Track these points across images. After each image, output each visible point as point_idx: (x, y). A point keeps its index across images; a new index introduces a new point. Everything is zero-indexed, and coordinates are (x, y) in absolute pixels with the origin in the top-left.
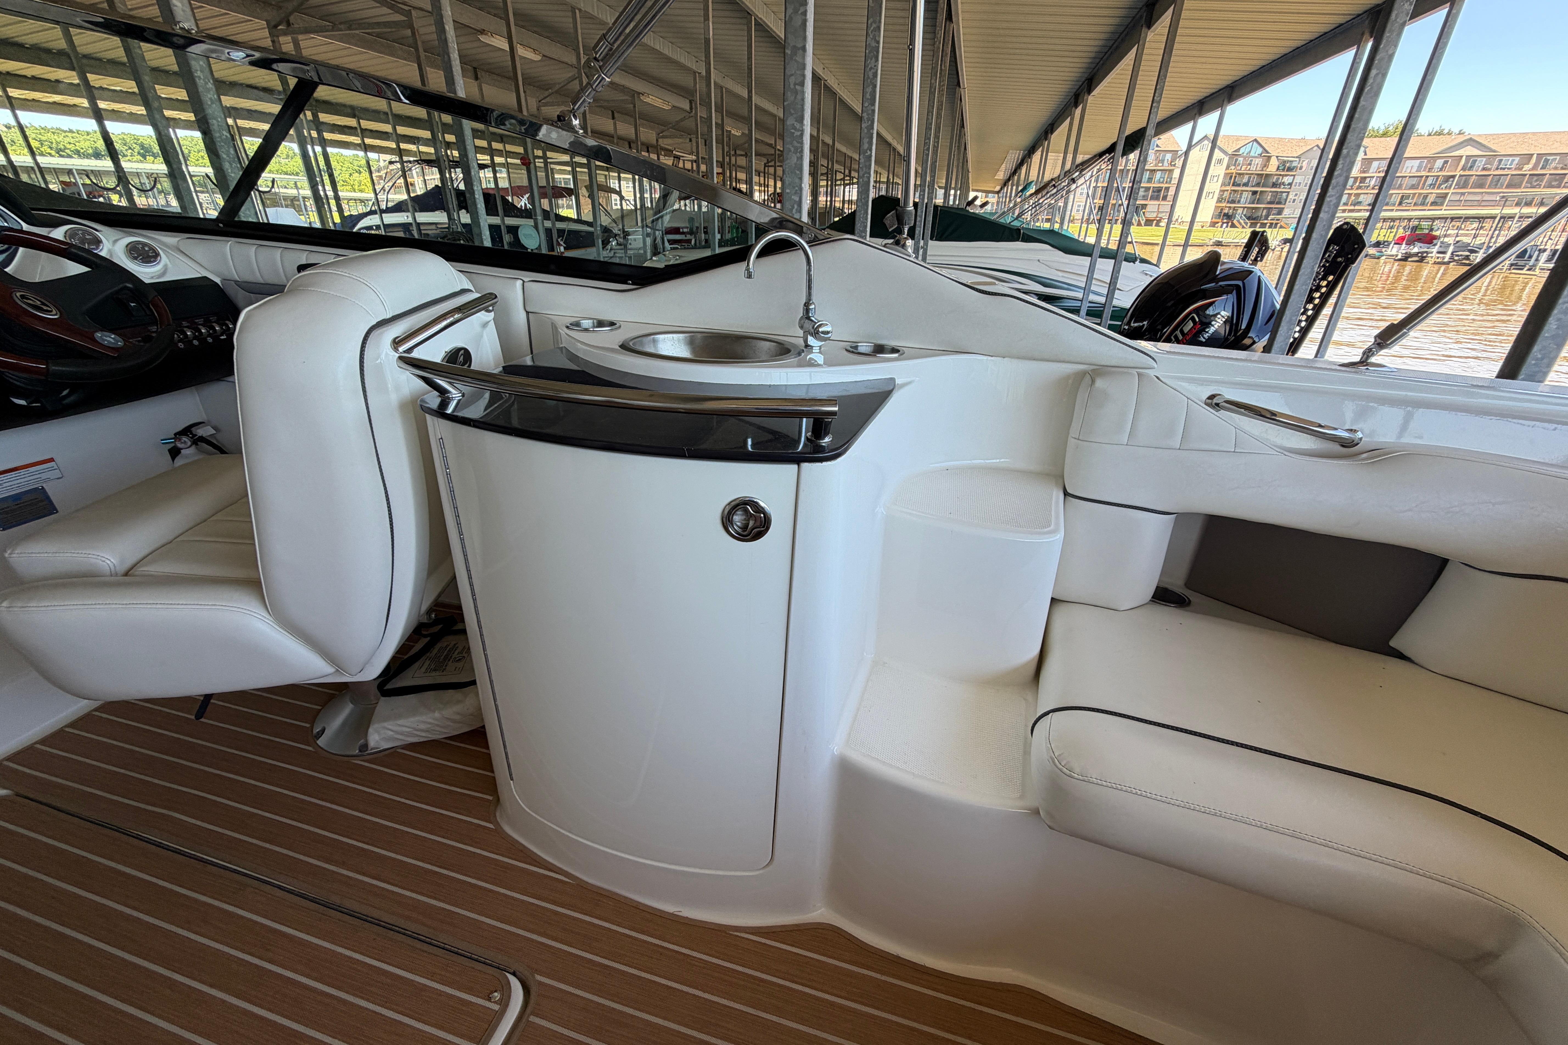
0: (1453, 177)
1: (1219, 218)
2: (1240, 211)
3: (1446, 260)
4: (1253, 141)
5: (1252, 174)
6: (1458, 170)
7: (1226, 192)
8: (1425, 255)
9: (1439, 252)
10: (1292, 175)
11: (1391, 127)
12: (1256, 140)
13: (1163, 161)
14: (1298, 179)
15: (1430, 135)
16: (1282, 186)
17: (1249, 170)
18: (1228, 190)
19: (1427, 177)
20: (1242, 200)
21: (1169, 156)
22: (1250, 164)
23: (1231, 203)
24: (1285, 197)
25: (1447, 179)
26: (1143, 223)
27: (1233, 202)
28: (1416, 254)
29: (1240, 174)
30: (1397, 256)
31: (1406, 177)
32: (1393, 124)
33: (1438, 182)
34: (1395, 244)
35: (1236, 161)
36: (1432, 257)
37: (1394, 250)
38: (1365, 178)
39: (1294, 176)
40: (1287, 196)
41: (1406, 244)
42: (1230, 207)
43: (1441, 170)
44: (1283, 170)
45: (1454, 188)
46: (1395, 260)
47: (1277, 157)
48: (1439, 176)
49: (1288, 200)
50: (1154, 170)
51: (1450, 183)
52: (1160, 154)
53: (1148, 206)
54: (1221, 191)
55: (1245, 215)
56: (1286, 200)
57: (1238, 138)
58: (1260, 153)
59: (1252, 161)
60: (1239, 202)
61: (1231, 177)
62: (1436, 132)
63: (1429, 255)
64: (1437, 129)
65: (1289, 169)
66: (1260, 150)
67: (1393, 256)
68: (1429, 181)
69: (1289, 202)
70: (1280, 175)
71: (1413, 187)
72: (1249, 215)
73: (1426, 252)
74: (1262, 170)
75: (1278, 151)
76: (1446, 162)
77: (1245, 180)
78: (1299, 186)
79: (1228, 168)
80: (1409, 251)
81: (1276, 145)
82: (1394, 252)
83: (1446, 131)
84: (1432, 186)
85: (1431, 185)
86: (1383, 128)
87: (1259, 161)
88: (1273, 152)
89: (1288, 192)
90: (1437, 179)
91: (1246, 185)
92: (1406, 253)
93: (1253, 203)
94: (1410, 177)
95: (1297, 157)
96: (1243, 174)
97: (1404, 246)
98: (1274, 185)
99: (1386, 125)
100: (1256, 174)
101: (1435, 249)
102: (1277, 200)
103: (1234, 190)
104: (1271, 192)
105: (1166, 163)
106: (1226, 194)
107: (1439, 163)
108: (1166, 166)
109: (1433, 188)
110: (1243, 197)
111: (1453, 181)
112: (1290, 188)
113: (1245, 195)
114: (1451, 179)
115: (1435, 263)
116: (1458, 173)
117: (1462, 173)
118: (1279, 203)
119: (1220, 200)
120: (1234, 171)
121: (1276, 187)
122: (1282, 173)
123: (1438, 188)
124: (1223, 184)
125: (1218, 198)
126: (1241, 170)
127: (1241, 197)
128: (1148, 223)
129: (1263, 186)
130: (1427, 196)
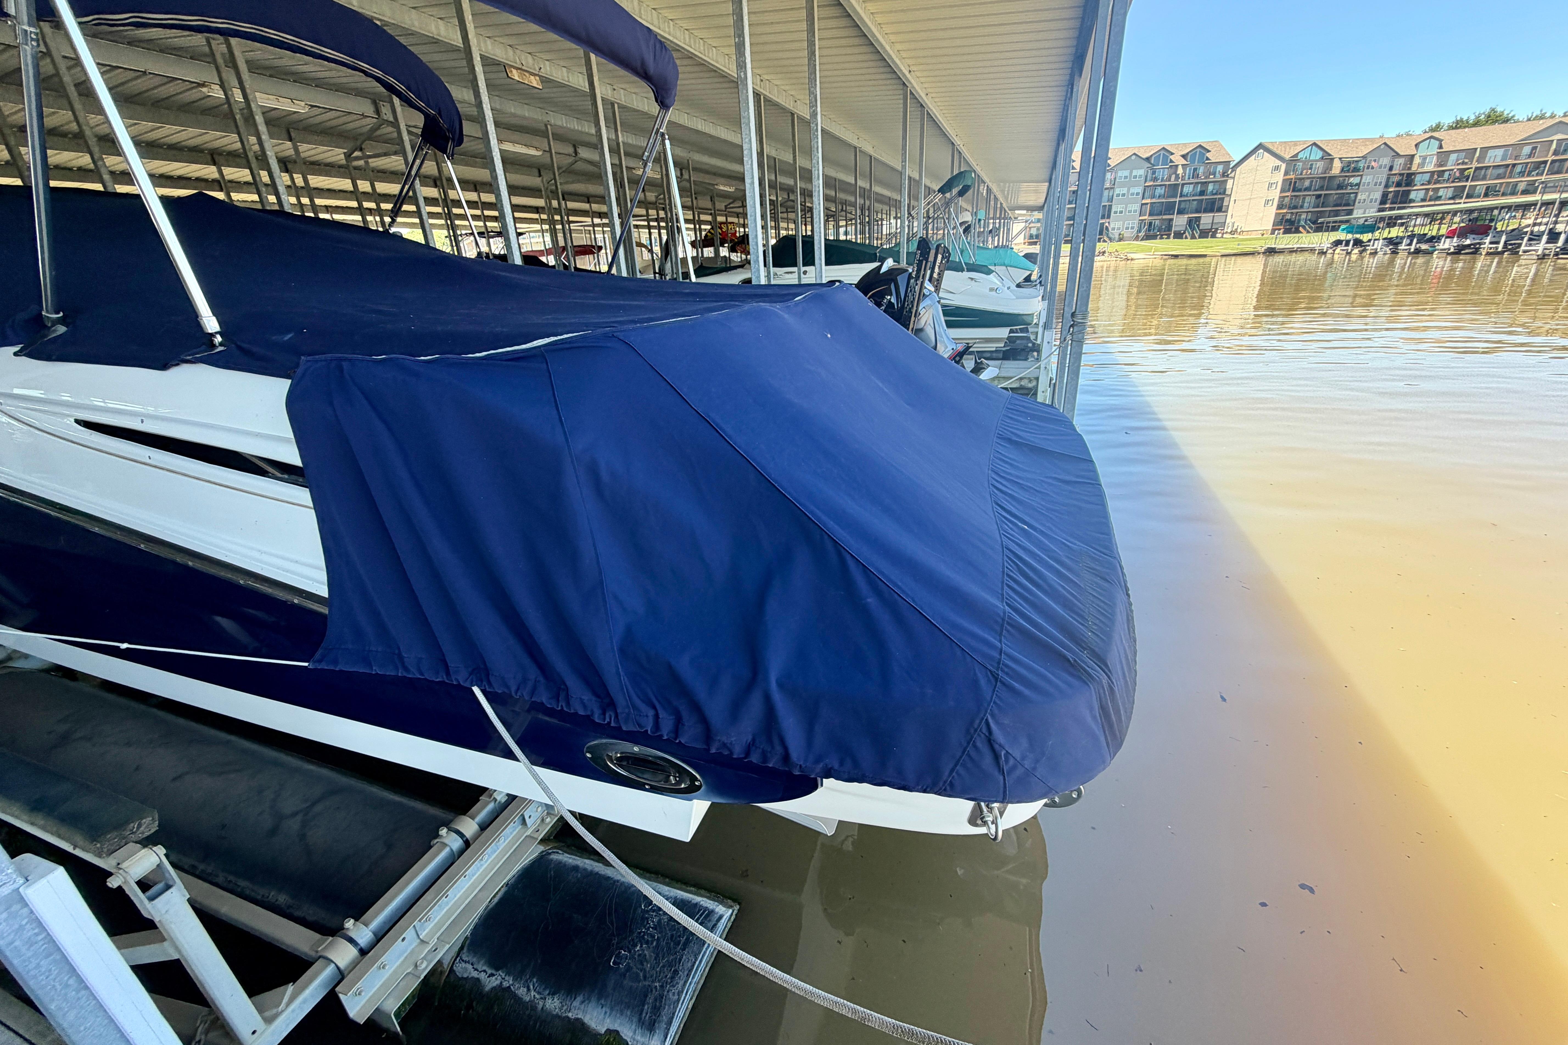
0: (1545, 162)
1: (1281, 225)
2: (1304, 216)
3: (1500, 249)
4: (1312, 145)
5: (1314, 178)
6: (1549, 155)
7: (1286, 199)
8: (1478, 246)
9: (1491, 243)
10: (1358, 176)
11: (1483, 116)
12: (1315, 144)
13: (1214, 174)
14: (1367, 179)
15: (1529, 120)
16: (1350, 188)
17: (1311, 174)
18: (1288, 196)
19: (1514, 165)
20: (1306, 205)
21: (1220, 168)
22: (1311, 169)
23: (1293, 209)
24: (1353, 198)
25: (1538, 165)
26: (1197, 236)
27: (1295, 207)
28: (1469, 246)
29: (1300, 179)
30: (1449, 249)
31: (1490, 166)
32: (1484, 113)
33: (1528, 170)
34: (1447, 237)
35: (1294, 167)
36: (1484, 248)
37: (1447, 244)
38: (1444, 171)
39: (1361, 176)
40: (1356, 197)
41: (1458, 237)
42: (1292, 213)
43: (1529, 156)
44: (1348, 171)
45: (1547, 174)
46: (1448, 254)
47: (1340, 159)
48: (1528, 163)
49: (1357, 201)
50: (1206, 182)
51: (1542, 169)
52: (1210, 167)
53: (1202, 218)
54: (1280, 197)
55: (1310, 220)
56: (1355, 201)
57: (1295, 144)
58: (1321, 156)
59: (1312, 165)
60: (1302, 207)
61: (1291, 182)
62: (1537, 116)
63: (1482, 246)
64: (1537, 113)
65: (1356, 170)
66: (1320, 154)
67: (1445, 250)
68: (1518, 169)
69: (1359, 203)
70: (1346, 176)
71: (1499, 177)
72: (1314, 219)
73: (1479, 243)
74: (1325, 173)
75: (1340, 153)
76: (1535, 148)
77: (1307, 183)
78: (1368, 185)
79: (1286, 173)
80: (1461, 243)
81: (1339, 147)
82: (1446, 246)
83: (1548, 115)
84: (1522, 174)
85: (1520, 173)
86: (1473, 117)
87: (1320, 165)
88: (1335, 154)
89: (1356, 193)
90: (1527, 166)
91: (1306, 189)
92: (1458, 246)
93: (1318, 207)
94: (1494, 166)
95: (1362, 157)
96: (1303, 179)
97: (1455, 239)
98: (1340, 187)
99: (1477, 114)
100: (1318, 178)
101: (1488, 240)
102: (1344, 202)
103: (1295, 196)
104: (1336, 194)
105: (1217, 175)
106: (1287, 200)
107: (1527, 150)
108: (1218, 178)
109: (1523, 176)
110: (1306, 201)
111: (1545, 167)
112: (1358, 189)
113: (1307, 199)
114: (1543, 165)
115: (1488, 254)
116: (1550, 158)
117: (1554, 158)
118: (1348, 205)
119: (1280, 207)
120: (1293, 177)
121: (1342, 189)
122: (1348, 174)
123: (1528, 175)
124: (1282, 191)
125: (1278, 205)
126: (1301, 174)
127: (1303, 202)
128: (1203, 235)
129: (1326, 190)
130: (1517, 184)
